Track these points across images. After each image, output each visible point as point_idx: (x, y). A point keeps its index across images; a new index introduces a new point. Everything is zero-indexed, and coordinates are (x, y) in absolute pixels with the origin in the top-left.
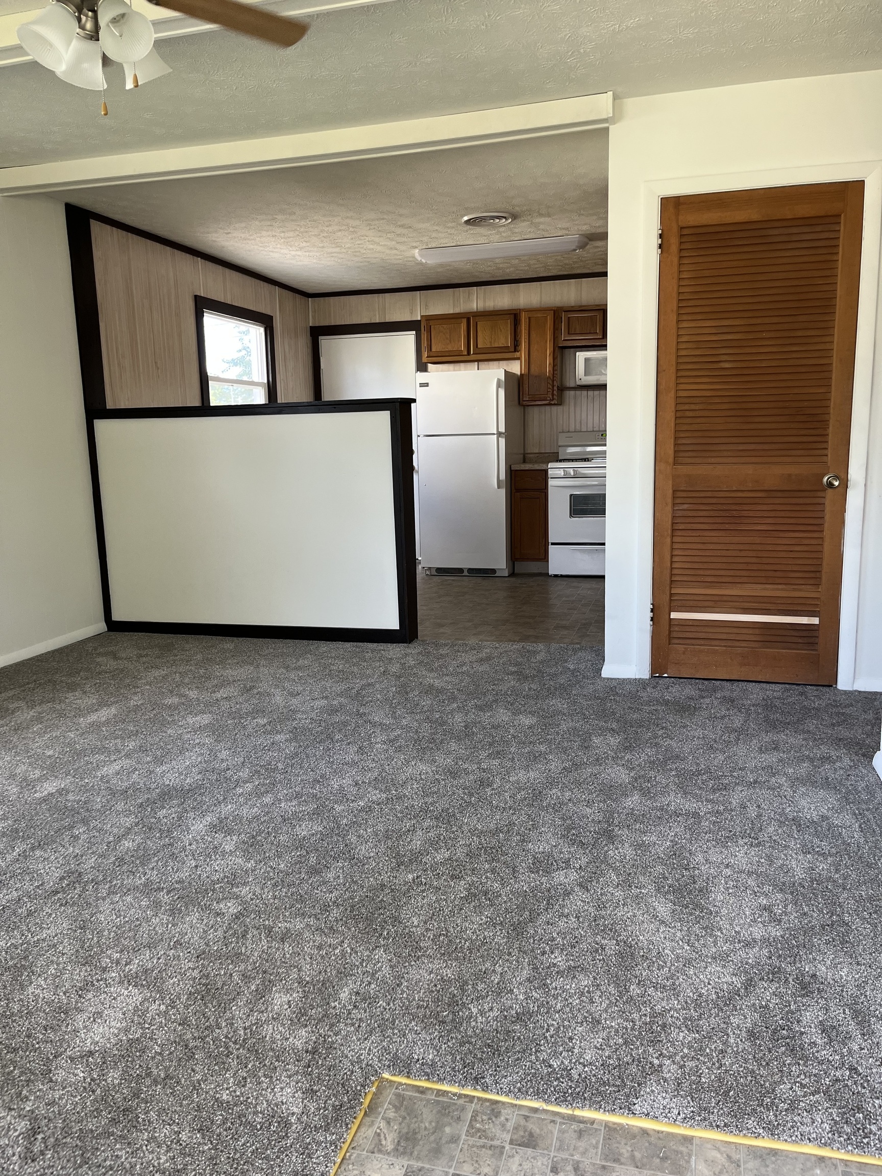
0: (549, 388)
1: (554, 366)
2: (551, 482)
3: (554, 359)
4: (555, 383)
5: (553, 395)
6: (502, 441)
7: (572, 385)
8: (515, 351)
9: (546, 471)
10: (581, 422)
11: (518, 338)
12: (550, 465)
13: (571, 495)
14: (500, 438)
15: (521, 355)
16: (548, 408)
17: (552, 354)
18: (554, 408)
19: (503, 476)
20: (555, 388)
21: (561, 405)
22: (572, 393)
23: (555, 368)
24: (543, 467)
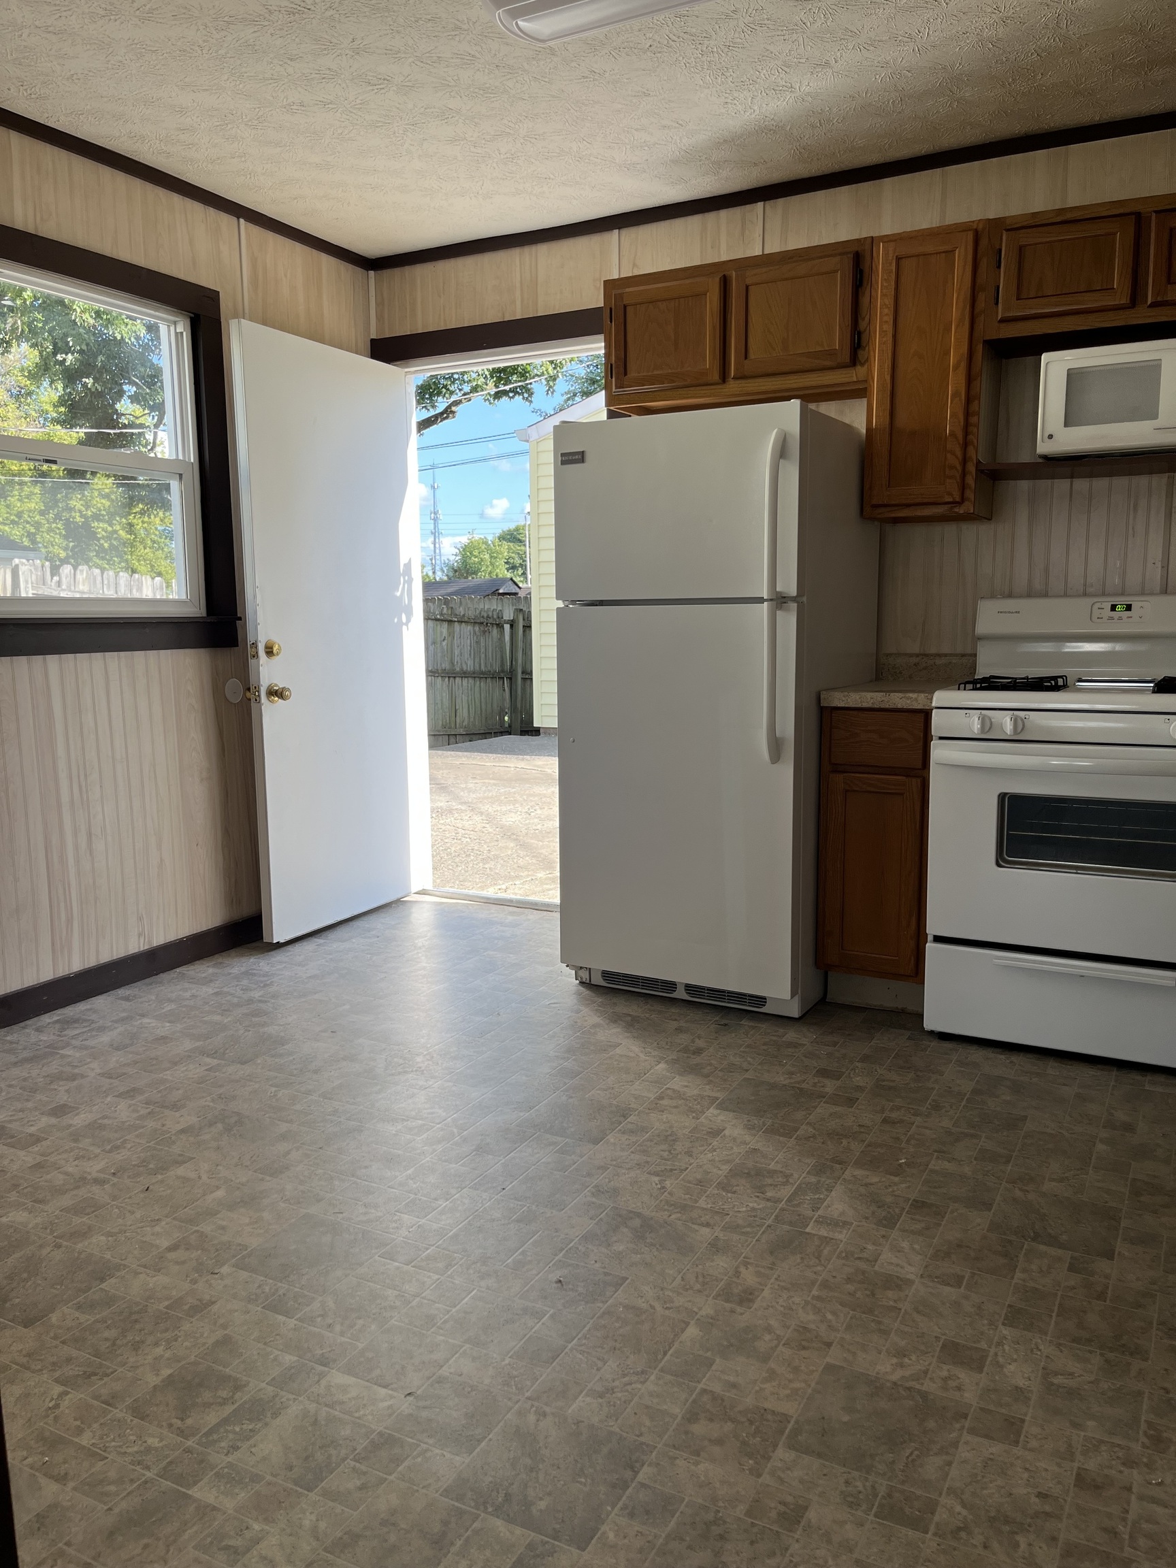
0: (952, 467)
1: (969, 400)
2: (939, 752)
3: (970, 380)
4: (971, 451)
5: (963, 487)
6: (789, 621)
7: (1025, 458)
8: (854, 361)
9: (926, 715)
10: (1047, 570)
11: (863, 325)
12: (941, 697)
13: (1002, 797)
14: (778, 612)
15: (870, 372)
16: (950, 529)
17: (963, 365)
18: (970, 531)
19: (787, 727)
20: (971, 468)
21: (990, 520)
22: (1024, 485)
23: (974, 406)
24: (913, 700)
